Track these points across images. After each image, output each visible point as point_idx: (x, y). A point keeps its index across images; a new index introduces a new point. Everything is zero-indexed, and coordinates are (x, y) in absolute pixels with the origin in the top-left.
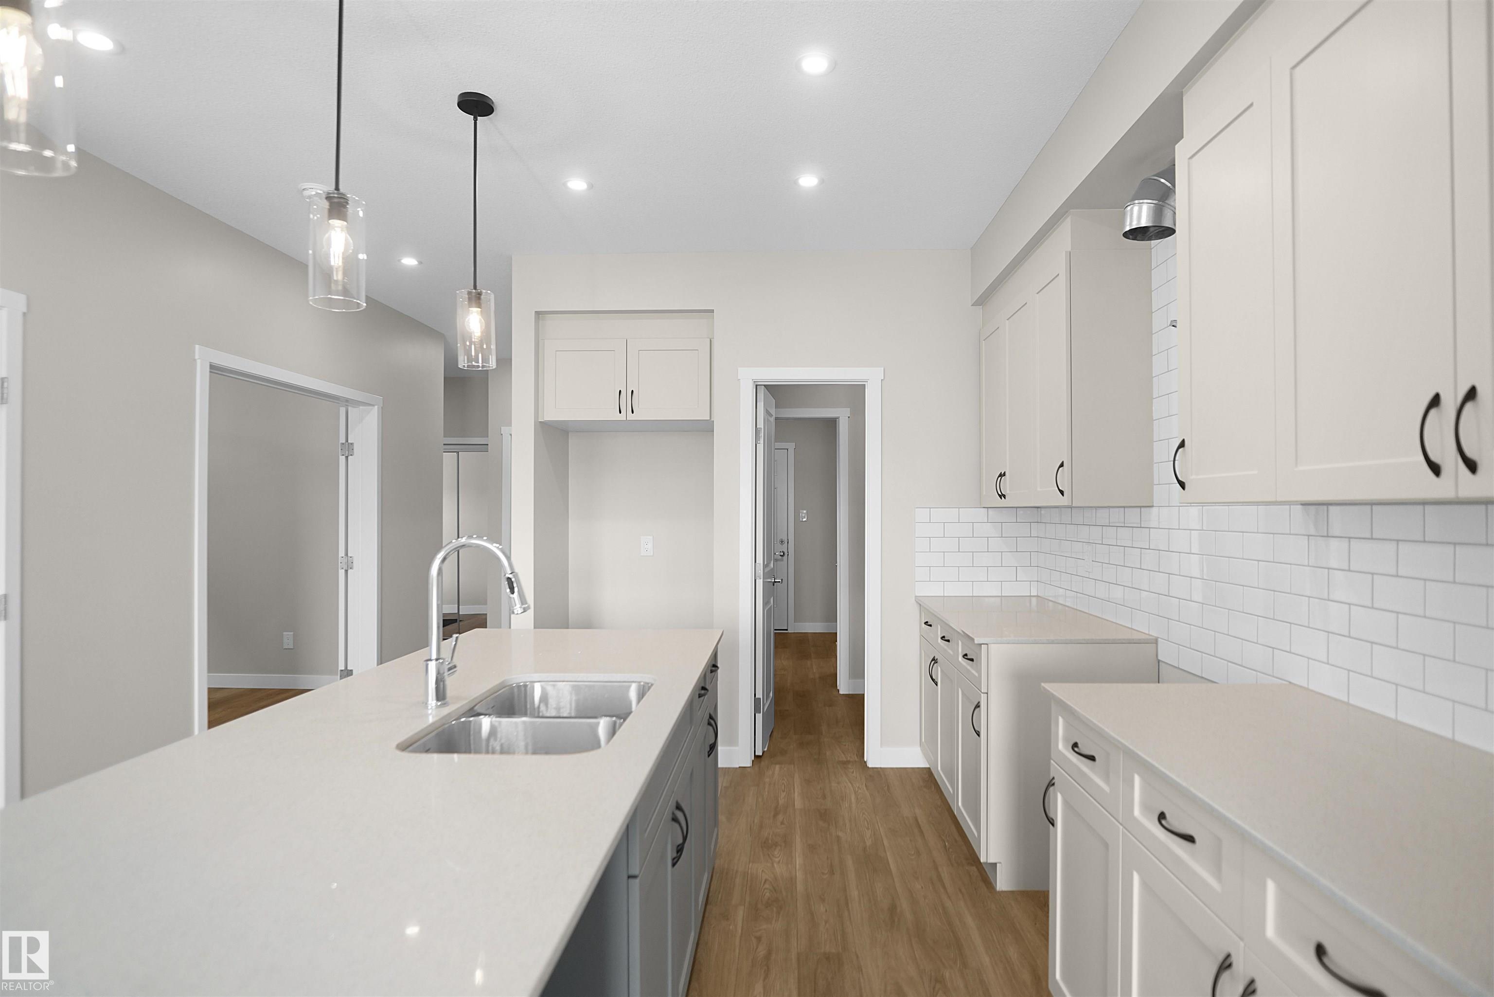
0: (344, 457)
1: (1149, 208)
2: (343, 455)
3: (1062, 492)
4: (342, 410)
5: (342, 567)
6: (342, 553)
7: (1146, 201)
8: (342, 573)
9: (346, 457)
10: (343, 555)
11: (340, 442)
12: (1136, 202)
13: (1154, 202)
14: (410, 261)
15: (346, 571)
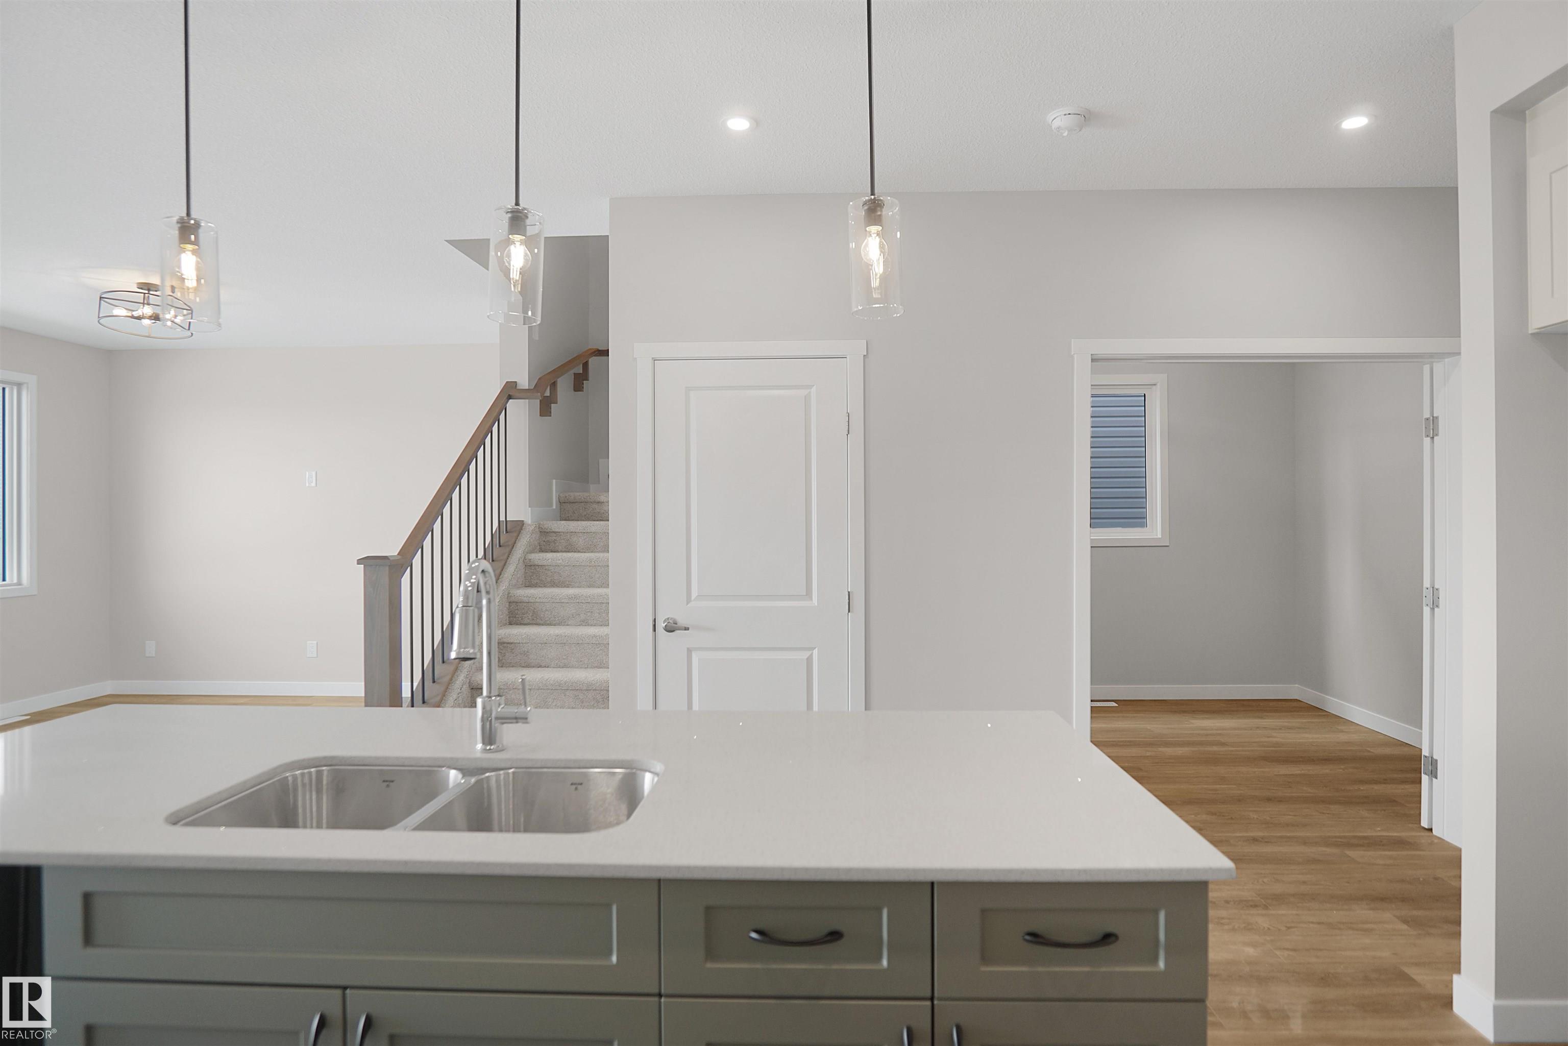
0: (1429, 438)
2: (1428, 436)
4: (1426, 368)
5: (1427, 603)
6: (1427, 583)
8: (1426, 611)
9: (1431, 438)
10: (1428, 586)
11: (1424, 418)
15: (1433, 609)
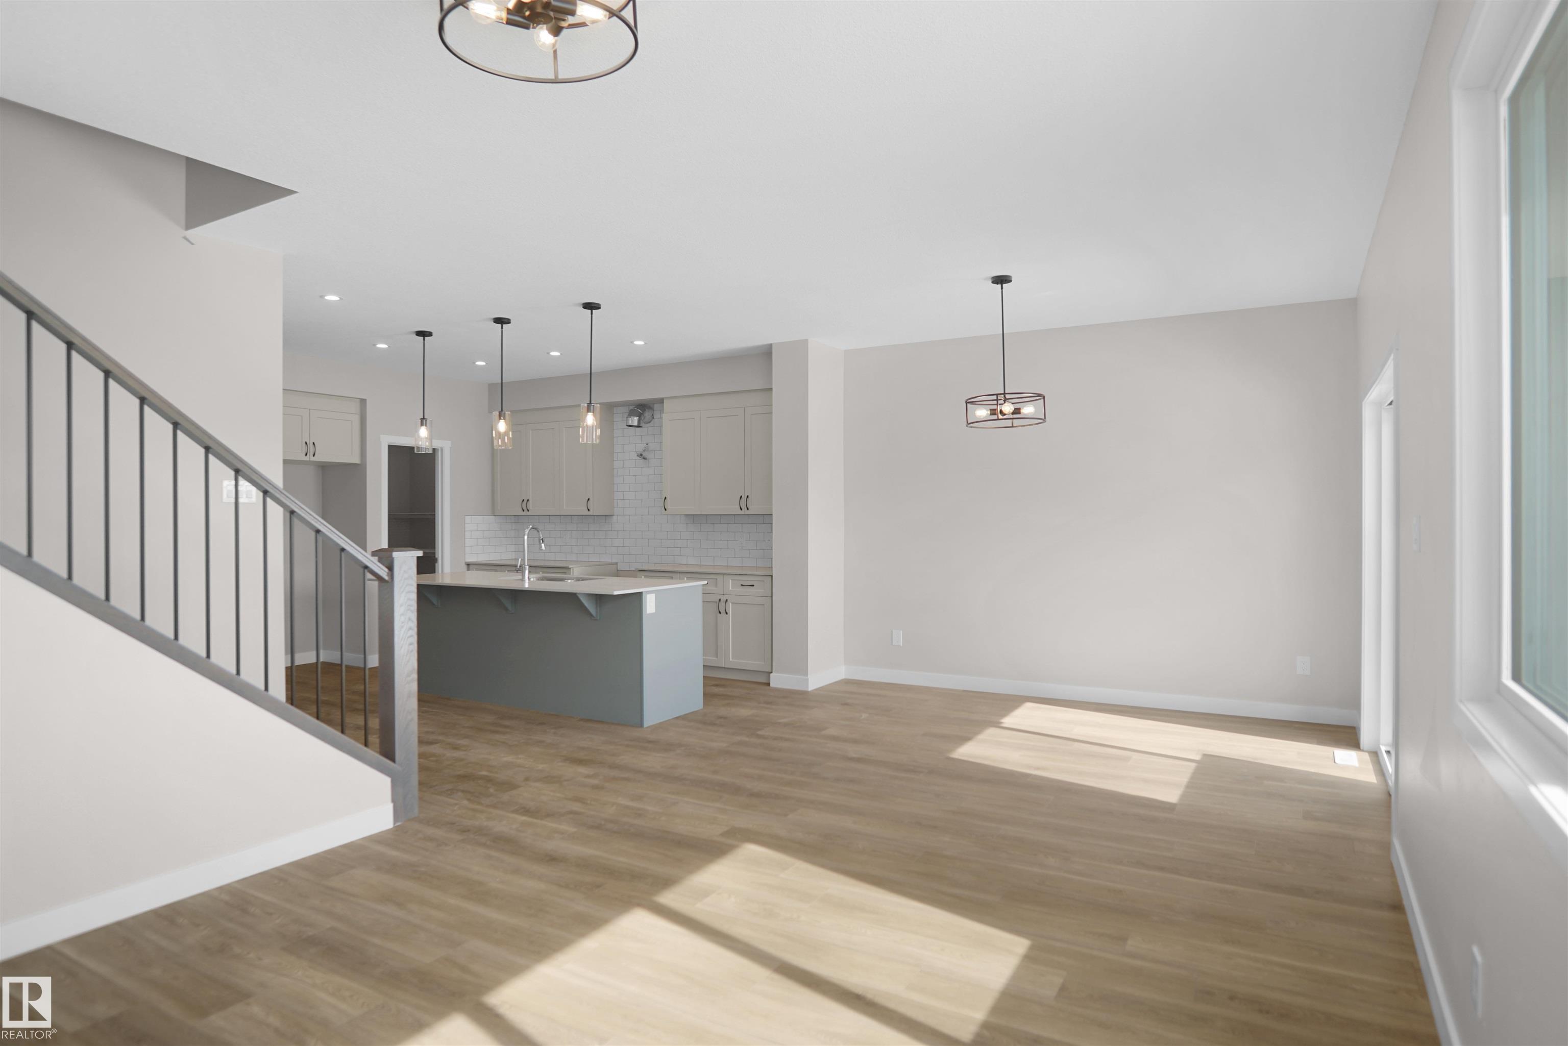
1: (636, 419)
7: (635, 417)
12: (632, 417)
13: (638, 417)
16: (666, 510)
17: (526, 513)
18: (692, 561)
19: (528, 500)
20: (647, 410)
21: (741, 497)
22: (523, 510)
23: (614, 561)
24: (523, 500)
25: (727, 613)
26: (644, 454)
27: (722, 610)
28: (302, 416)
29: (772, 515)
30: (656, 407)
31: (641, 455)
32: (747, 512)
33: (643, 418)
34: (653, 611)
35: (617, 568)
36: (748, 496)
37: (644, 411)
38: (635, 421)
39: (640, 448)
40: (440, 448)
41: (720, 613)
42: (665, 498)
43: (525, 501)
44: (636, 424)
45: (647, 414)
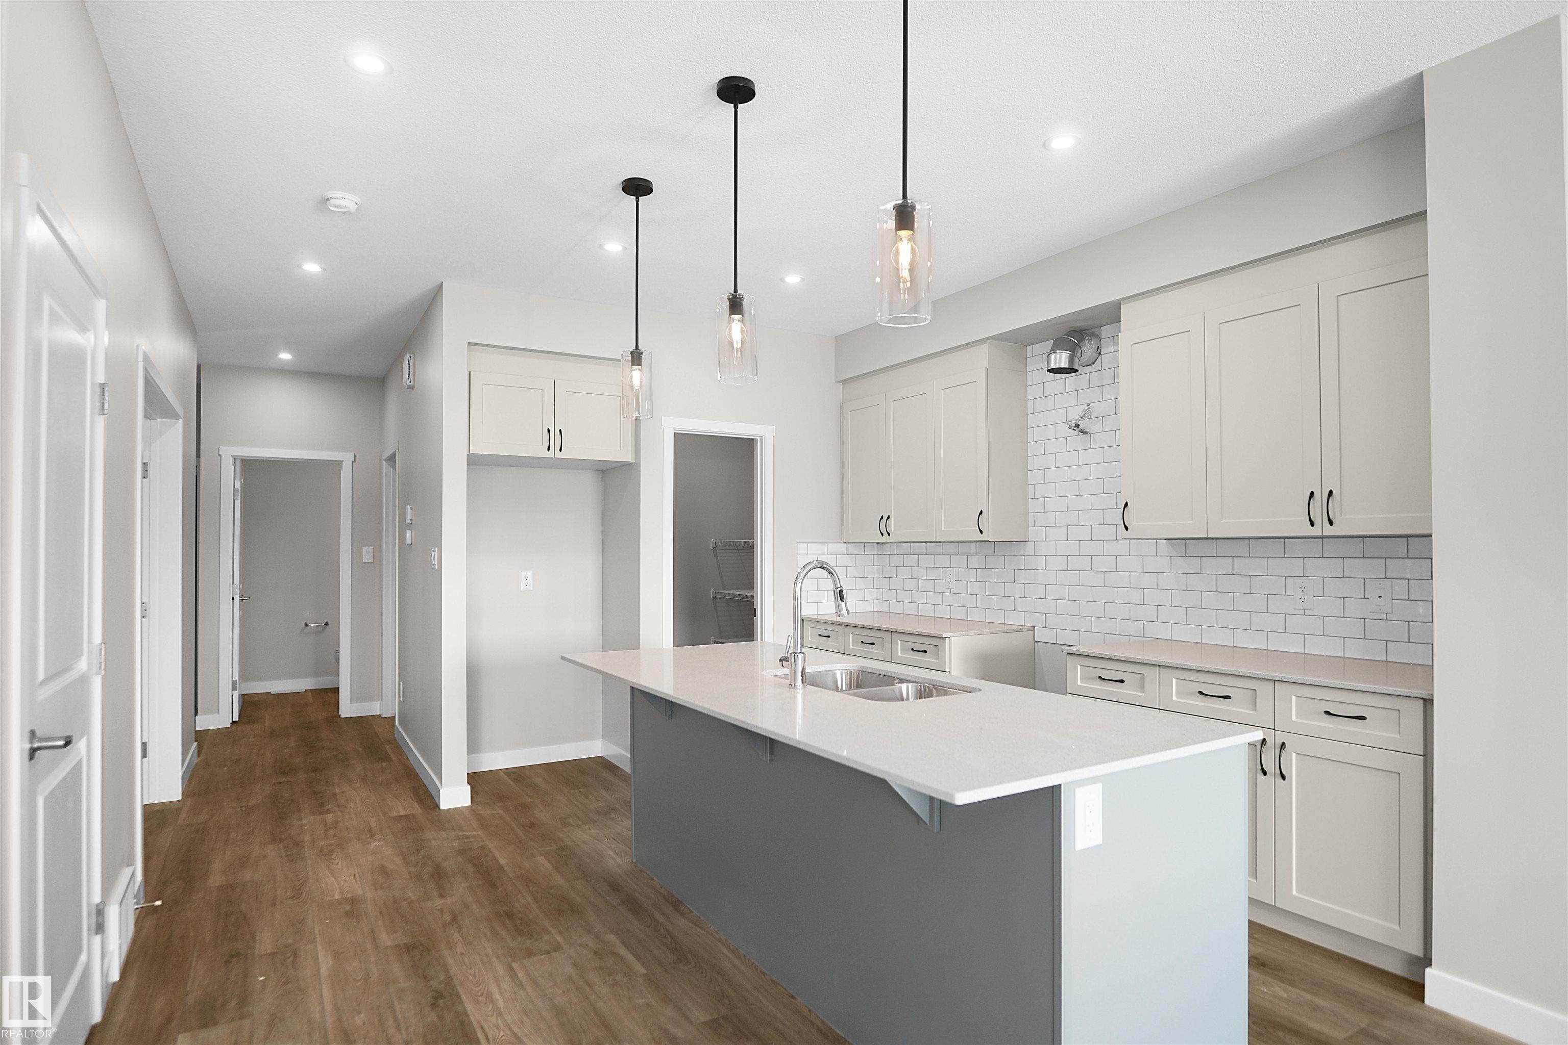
1: (1066, 356)
3: (981, 532)
7: (1064, 352)
12: (1058, 351)
13: (1070, 353)
14: (312, 268)
16: (1127, 528)
17: (886, 538)
18: (1181, 634)
19: (889, 517)
20: (1087, 338)
21: (1312, 494)
22: (882, 534)
23: (1030, 624)
24: (882, 518)
25: (1283, 778)
26: (1082, 425)
27: (1269, 766)
28: (542, 390)
29: (1431, 536)
30: (1105, 331)
31: (1077, 426)
32: (1329, 530)
33: (1079, 355)
34: (1096, 838)
35: (1034, 639)
36: (1331, 493)
37: (1082, 339)
38: (1061, 359)
39: (1075, 414)
40: (759, 438)
41: (1265, 773)
42: (1126, 504)
43: (885, 518)
44: (1064, 364)
45: (1088, 349)
